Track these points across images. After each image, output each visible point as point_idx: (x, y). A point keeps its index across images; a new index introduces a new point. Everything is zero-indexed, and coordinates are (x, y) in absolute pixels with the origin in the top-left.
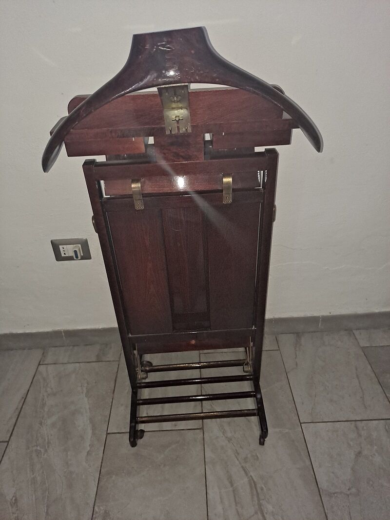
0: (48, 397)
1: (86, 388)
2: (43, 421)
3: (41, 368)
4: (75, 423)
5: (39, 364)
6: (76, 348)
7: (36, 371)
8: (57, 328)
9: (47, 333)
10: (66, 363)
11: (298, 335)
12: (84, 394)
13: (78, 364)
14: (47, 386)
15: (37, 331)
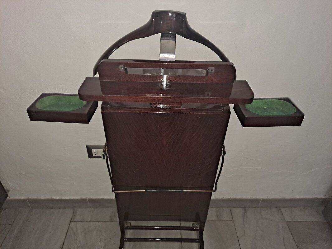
1: (104, 243)
3: (73, 224)
5: (71, 222)
6: (96, 209)
7: (69, 227)
8: (84, 197)
9: (77, 200)
10: (89, 222)
11: (245, 209)
12: (102, 247)
13: (97, 223)
14: (77, 239)
15: (70, 198)
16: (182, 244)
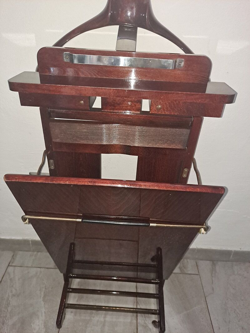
0: (12, 297)
1: (44, 293)
2: (5, 321)
3: (10, 269)
4: (31, 326)
5: (9, 266)
6: (39, 253)
7: (6, 271)
8: (26, 238)
9: (18, 240)
10: (30, 267)
11: (214, 263)
12: (42, 298)
13: (39, 268)
14: (12, 286)
15: (10, 238)
16: (137, 299)
